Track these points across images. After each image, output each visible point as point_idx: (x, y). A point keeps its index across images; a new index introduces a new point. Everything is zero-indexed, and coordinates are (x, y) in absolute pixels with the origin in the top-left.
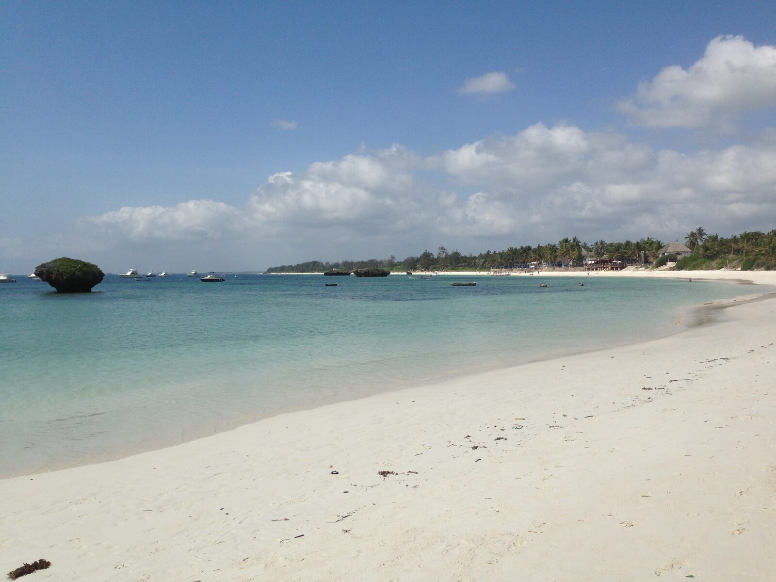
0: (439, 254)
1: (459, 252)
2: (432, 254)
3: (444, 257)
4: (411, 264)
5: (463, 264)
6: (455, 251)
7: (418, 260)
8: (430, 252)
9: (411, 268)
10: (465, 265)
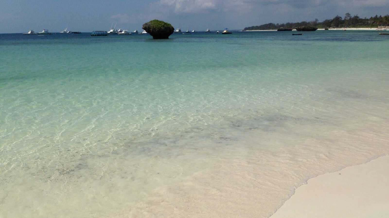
0: (346, 17)
1: (358, 16)
2: (341, 17)
3: (348, 19)
4: (327, 24)
5: (360, 24)
6: (356, 15)
7: (332, 21)
8: (340, 16)
9: (327, 26)
10: (361, 24)
